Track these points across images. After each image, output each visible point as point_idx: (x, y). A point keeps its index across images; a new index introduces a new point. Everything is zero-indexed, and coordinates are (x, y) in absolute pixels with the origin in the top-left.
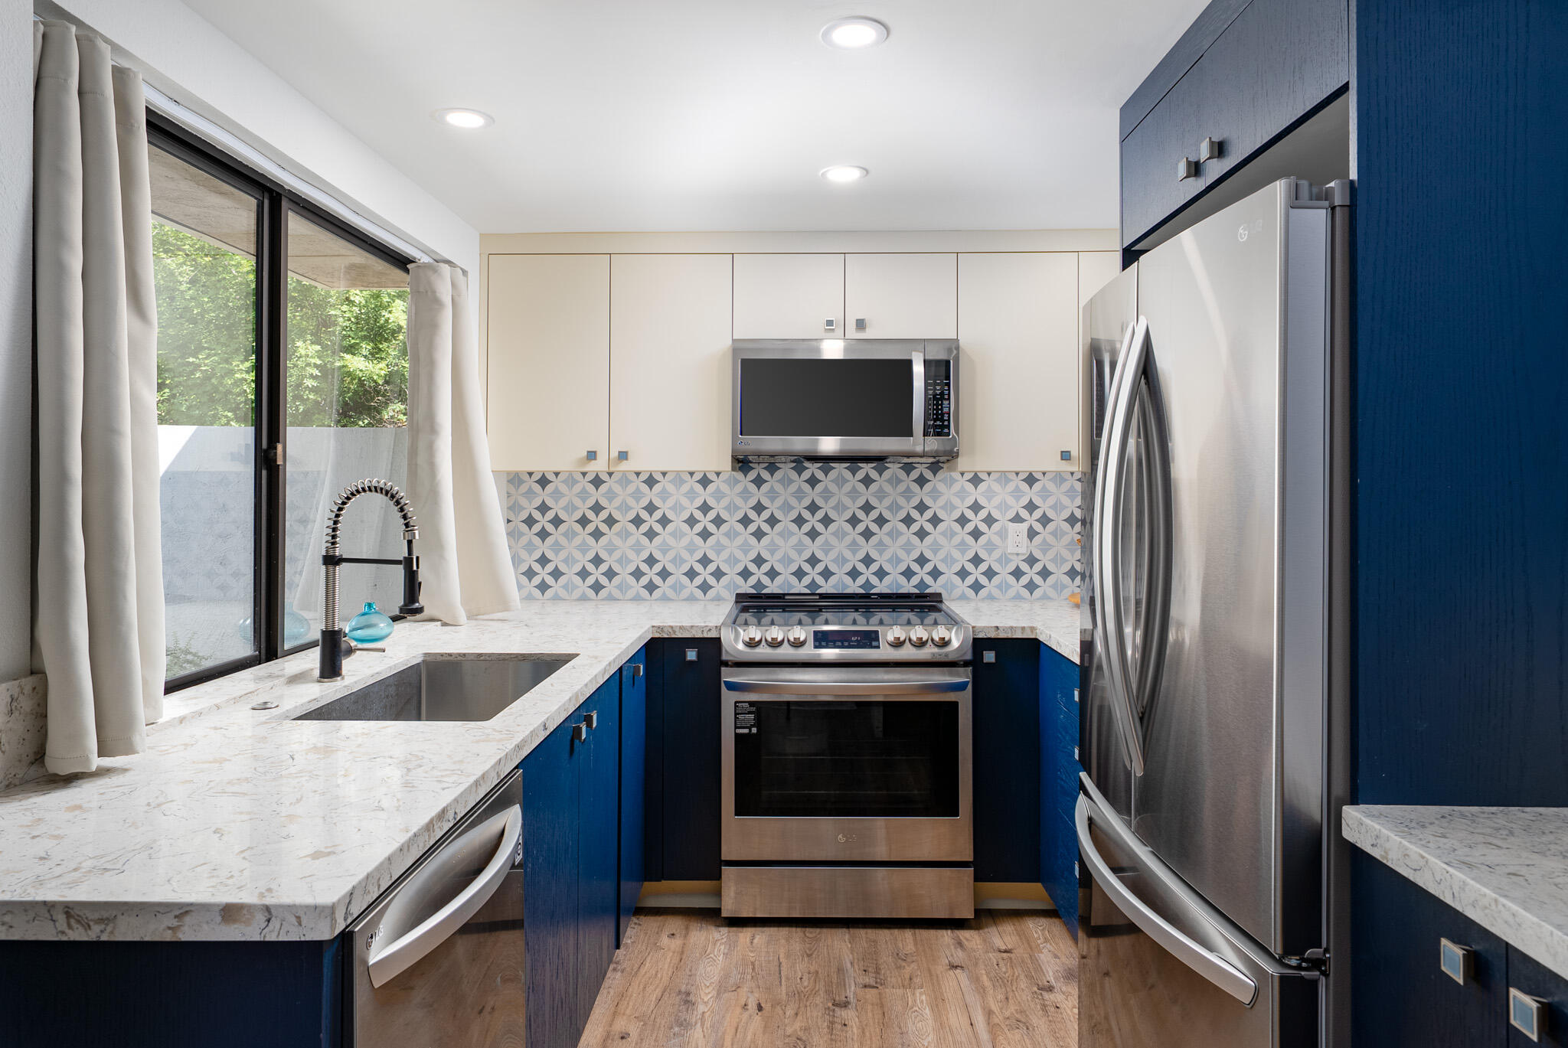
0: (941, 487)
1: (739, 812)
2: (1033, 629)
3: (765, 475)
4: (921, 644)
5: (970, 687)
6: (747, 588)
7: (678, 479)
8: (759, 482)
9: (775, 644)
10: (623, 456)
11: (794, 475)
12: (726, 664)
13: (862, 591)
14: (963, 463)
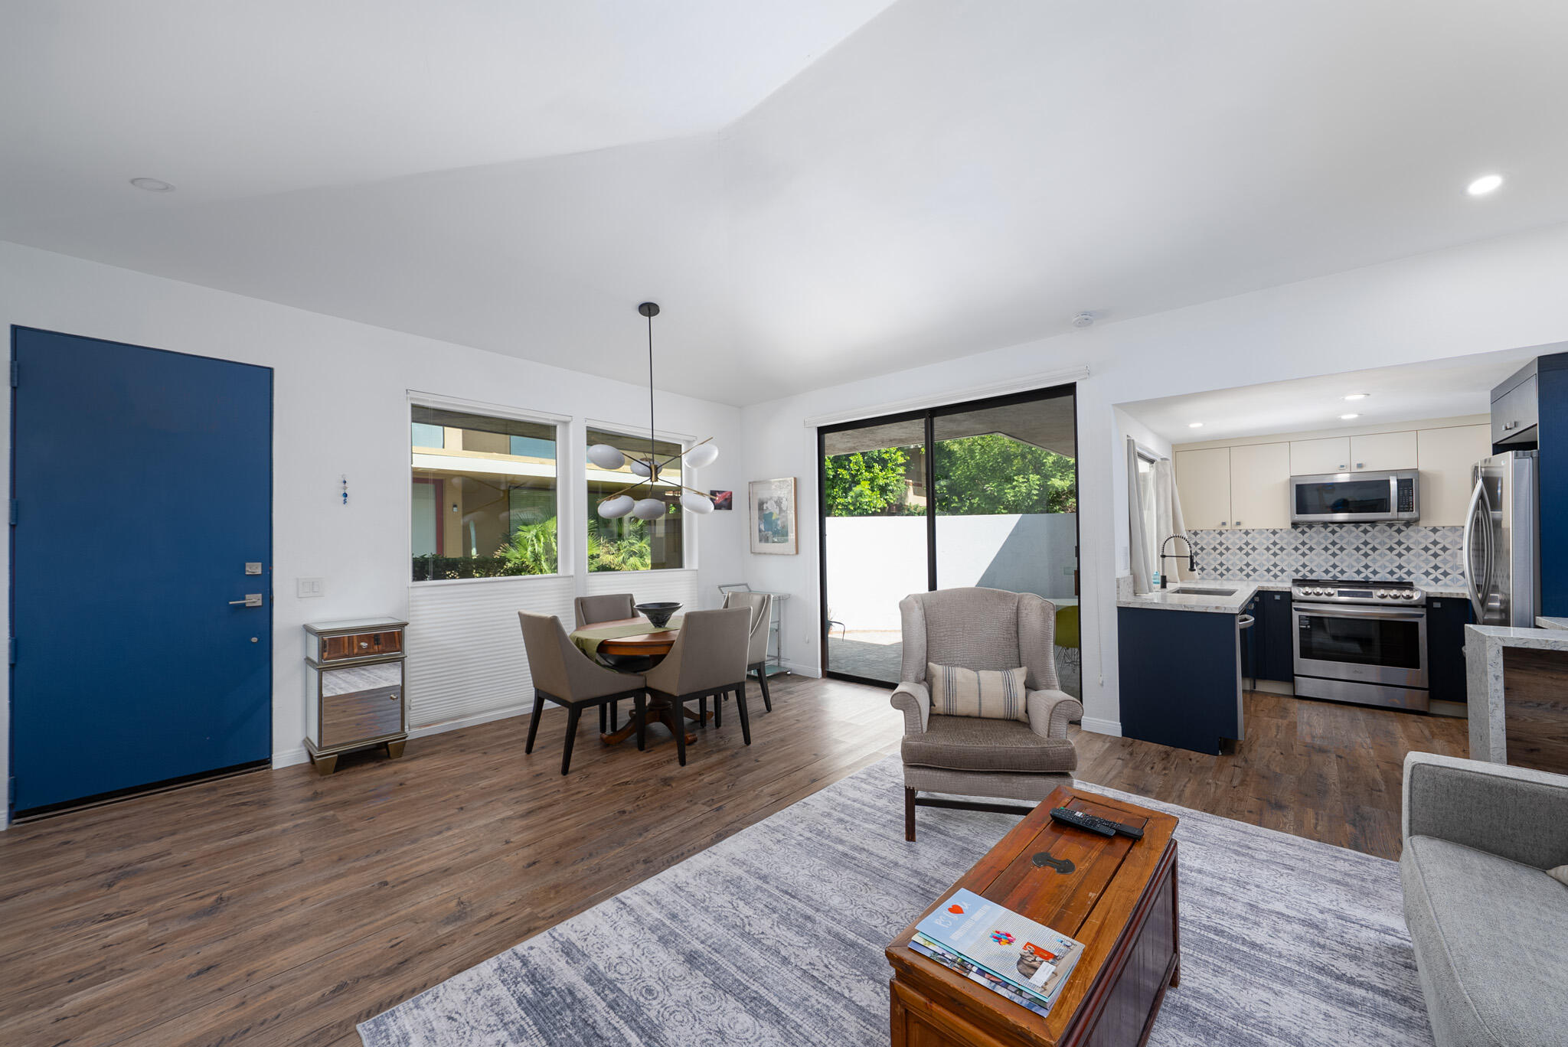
0: (1412, 534)
1: (1302, 656)
2: (1463, 594)
3: (1306, 530)
4: (1396, 597)
5: (1425, 616)
6: (1298, 577)
7: (1261, 532)
8: (1303, 533)
9: (1318, 594)
10: (1238, 524)
11: (1323, 529)
12: (1294, 601)
13: (1363, 580)
14: (1422, 523)
